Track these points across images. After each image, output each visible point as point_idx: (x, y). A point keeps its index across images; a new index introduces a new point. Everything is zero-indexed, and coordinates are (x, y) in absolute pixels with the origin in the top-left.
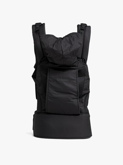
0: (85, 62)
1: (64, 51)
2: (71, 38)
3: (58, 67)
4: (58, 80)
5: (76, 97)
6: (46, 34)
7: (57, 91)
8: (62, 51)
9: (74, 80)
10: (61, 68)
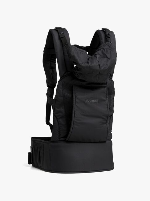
0: (111, 77)
1: (102, 66)
2: (104, 51)
3: (85, 85)
4: (87, 101)
5: (106, 122)
6: (71, 45)
7: (84, 115)
8: (99, 66)
9: (104, 100)
10: (89, 85)
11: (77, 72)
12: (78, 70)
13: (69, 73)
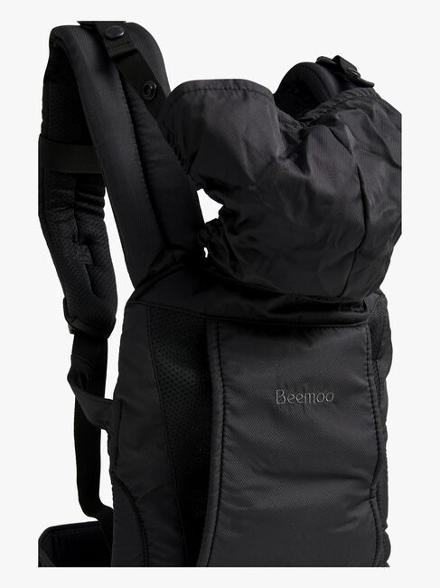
3: (270, 316)
4: (281, 398)
5: (367, 493)
9: (360, 389)
10: (288, 317)
11: (233, 240)
12: (234, 231)
13: (178, 253)
